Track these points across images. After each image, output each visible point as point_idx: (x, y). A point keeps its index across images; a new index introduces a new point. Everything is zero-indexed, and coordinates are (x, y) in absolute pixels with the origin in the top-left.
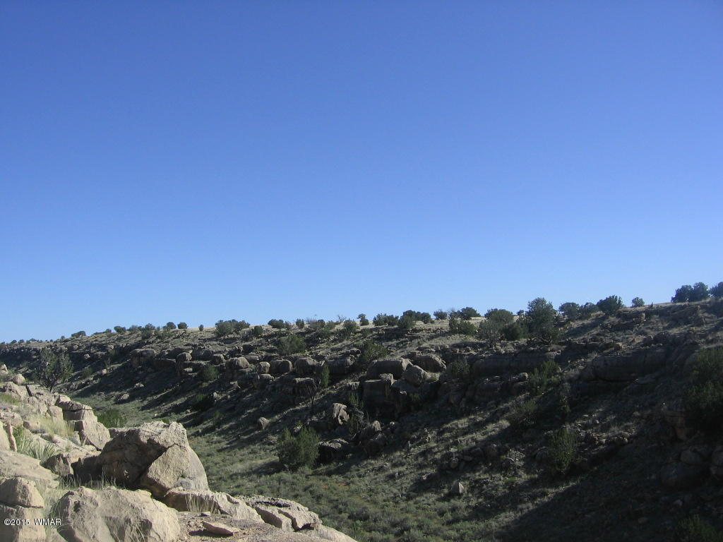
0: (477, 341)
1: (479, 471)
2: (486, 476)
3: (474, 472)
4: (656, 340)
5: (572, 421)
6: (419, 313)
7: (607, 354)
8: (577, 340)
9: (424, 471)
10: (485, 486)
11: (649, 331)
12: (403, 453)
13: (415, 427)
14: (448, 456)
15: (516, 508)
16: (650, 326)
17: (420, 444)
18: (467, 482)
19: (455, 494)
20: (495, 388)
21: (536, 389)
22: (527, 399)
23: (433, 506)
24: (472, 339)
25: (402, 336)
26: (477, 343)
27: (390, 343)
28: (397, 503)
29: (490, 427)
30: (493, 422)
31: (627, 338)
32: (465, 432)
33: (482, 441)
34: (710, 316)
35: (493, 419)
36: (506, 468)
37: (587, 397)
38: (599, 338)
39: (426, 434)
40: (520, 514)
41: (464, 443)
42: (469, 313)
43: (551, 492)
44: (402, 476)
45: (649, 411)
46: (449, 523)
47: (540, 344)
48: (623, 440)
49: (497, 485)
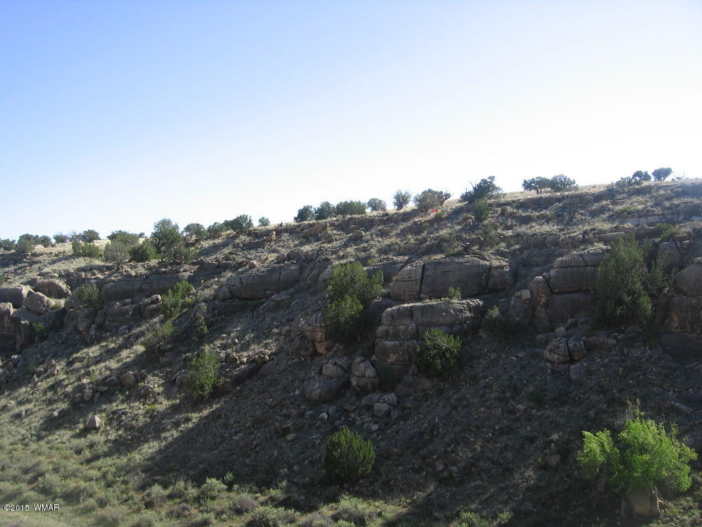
0: (103, 264)
1: (115, 401)
2: (125, 406)
3: (111, 402)
4: (289, 257)
5: (210, 342)
6: (37, 236)
7: (242, 273)
8: (210, 259)
9: (54, 406)
10: (124, 417)
11: (280, 248)
12: (29, 389)
13: (41, 359)
14: (81, 388)
15: (160, 437)
16: (281, 244)
17: (48, 377)
18: (104, 415)
19: (91, 428)
20: (126, 312)
21: (171, 310)
22: (162, 322)
23: (67, 444)
24: (98, 262)
25: (21, 261)
26: (104, 266)
27: (7, 269)
28: (26, 445)
29: (124, 353)
30: (127, 348)
31: (259, 256)
32: (97, 361)
33: (118, 369)
34: (339, 233)
35: (127, 345)
36: (144, 395)
37: (223, 316)
38: (231, 256)
39: (55, 366)
40: (164, 442)
41: (97, 373)
42: (91, 236)
43: (195, 417)
44: (29, 415)
45: (287, 328)
46: (88, 461)
47: (171, 264)
48: (264, 358)
49: (136, 415)
